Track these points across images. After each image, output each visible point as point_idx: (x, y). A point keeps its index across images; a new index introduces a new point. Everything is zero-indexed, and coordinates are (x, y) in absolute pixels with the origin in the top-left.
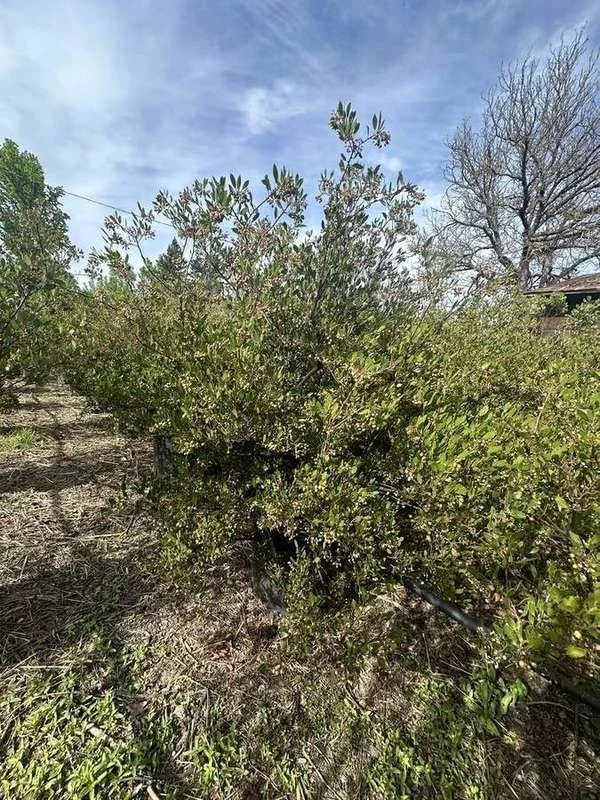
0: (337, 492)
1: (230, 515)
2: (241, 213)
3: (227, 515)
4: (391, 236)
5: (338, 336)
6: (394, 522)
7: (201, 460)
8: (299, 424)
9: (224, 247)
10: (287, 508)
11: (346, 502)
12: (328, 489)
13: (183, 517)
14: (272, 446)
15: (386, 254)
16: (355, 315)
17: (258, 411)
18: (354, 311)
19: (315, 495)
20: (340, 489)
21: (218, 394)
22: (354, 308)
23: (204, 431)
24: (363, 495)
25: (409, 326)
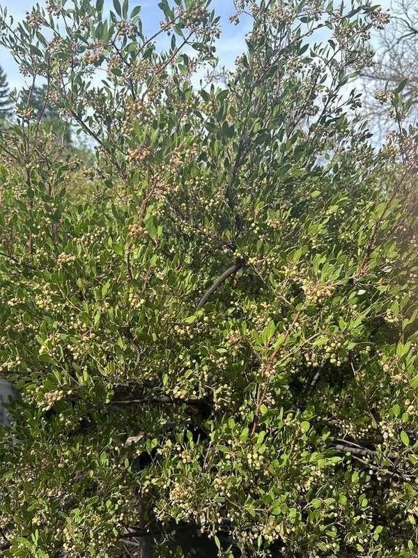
0: (281, 461)
1: (114, 501)
2: (127, 49)
3: (109, 503)
4: (342, 72)
5: (269, 221)
6: (365, 502)
7: (65, 415)
8: (218, 355)
9: (90, 88)
10: (202, 487)
11: (293, 475)
12: (267, 457)
13: (42, 507)
14: (178, 393)
15: (332, 96)
16: (290, 188)
17: (155, 339)
18: (289, 184)
19: (246, 467)
20: (284, 457)
21: (97, 318)
22: (290, 180)
23: (72, 373)
24: (318, 464)
25: (371, 203)
